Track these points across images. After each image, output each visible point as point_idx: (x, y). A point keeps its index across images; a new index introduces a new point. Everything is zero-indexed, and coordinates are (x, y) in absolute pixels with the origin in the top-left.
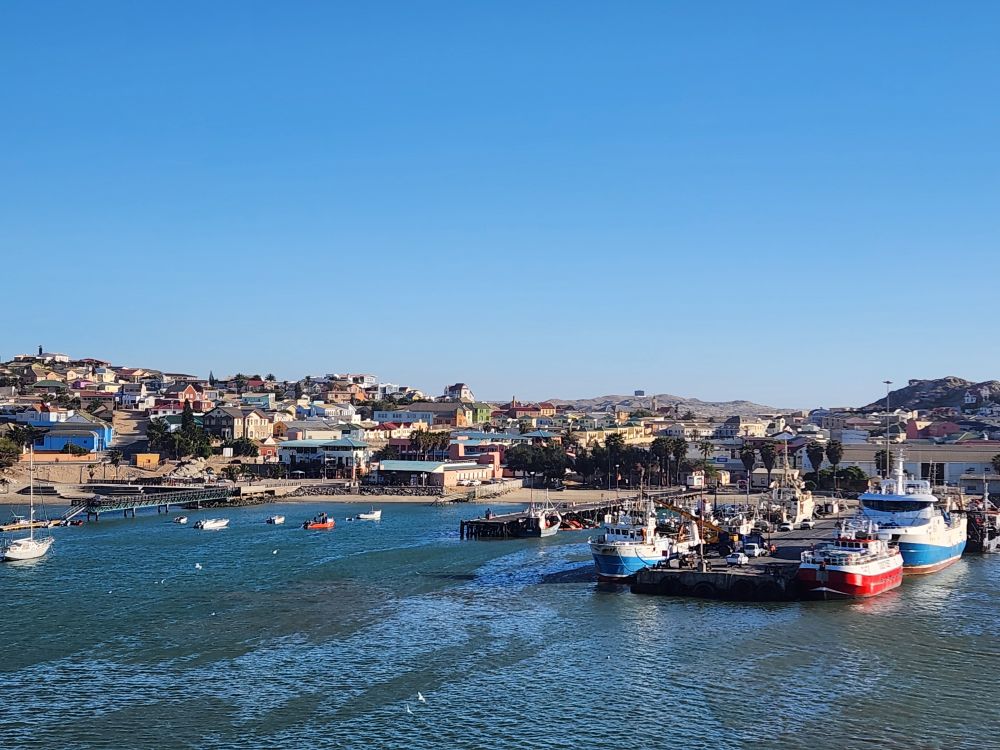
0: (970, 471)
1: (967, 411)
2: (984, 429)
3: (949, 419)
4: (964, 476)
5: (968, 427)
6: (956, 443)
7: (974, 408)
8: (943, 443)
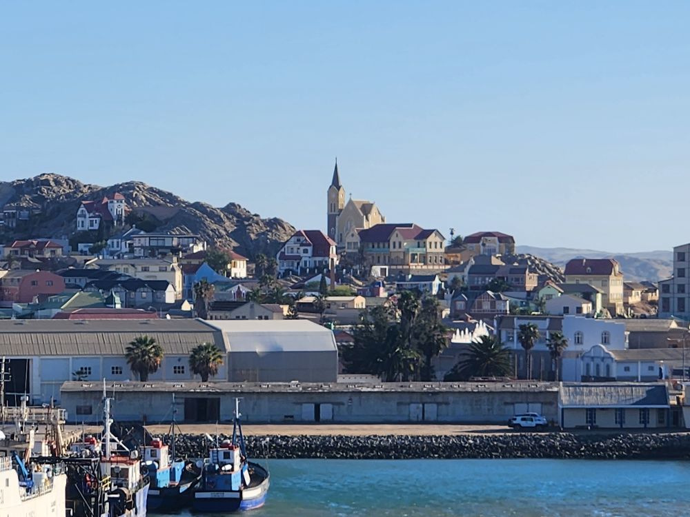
0: (82, 374)
1: (81, 246)
2: (115, 284)
3: (45, 264)
4: (69, 385)
5: (83, 281)
6: (58, 316)
7: (96, 240)
8: (31, 316)
